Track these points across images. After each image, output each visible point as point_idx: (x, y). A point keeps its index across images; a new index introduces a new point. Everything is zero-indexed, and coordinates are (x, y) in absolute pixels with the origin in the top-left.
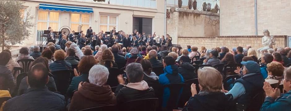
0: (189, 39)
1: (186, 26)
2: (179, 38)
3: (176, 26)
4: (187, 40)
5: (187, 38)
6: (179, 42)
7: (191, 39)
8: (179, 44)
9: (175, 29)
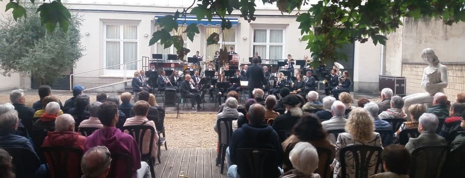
0: (417, 66)
1: (423, 41)
2: (404, 65)
3: (400, 40)
4: (414, 69)
5: (414, 66)
6: (404, 72)
7: (420, 66)
8: (403, 76)
9: (398, 47)
